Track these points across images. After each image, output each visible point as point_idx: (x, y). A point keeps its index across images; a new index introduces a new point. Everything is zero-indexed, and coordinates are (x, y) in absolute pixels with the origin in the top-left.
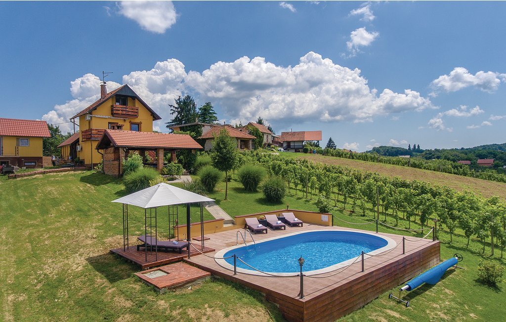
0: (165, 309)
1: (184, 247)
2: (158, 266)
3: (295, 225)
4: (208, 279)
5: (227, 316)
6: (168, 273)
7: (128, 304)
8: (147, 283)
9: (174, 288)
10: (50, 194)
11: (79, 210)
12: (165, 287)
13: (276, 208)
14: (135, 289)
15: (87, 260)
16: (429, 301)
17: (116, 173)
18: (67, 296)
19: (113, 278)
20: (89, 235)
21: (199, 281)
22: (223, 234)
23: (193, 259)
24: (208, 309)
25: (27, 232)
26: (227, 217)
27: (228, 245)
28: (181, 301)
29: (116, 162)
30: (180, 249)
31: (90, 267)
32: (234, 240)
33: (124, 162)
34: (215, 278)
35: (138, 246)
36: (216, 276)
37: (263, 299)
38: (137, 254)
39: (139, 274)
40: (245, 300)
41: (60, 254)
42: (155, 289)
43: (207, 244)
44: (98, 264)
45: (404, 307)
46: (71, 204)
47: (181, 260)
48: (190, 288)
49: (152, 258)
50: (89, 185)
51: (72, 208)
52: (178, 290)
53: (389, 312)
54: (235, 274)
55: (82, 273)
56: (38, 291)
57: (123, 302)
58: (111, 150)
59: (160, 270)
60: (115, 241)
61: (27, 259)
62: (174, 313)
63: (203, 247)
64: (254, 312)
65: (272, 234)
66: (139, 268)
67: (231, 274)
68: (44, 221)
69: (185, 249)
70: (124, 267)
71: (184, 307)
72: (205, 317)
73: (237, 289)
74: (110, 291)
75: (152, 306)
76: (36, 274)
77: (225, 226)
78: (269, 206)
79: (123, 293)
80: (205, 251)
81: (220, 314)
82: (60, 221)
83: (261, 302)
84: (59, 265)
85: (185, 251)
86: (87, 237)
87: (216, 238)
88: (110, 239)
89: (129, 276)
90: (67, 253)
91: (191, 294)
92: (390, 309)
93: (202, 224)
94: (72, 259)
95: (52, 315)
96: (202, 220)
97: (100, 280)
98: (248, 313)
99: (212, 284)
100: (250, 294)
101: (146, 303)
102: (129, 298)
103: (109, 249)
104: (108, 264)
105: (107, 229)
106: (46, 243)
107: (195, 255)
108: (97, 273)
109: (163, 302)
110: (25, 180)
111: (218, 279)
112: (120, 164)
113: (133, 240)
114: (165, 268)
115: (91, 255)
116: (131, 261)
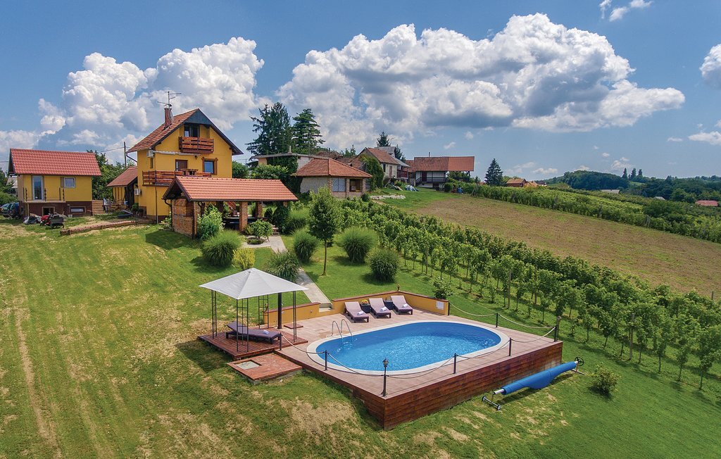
0: (260, 399)
1: (275, 337)
2: (249, 356)
3: (404, 312)
4: (299, 372)
5: (315, 408)
6: (260, 365)
7: (225, 392)
8: (240, 373)
9: (267, 380)
10: (117, 261)
11: (155, 285)
12: (258, 379)
13: (383, 289)
14: (229, 379)
15: (176, 346)
16: (525, 405)
17: (189, 232)
18: (165, 382)
19: (207, 368)
20: (173, 317)
21: (290, 375)
22: (319, 321)
23: (285, 351)
24: (298, 401)
25: (107, 311)
26: (325, 300)
27: (322, 336)
28: (274, 393)
29: (190, 219)
30: (271, 339)
31: (181, 353)
32: (329, 329)
33: (199, 220)
34: (306, 372)
35: (227, 334)
36: (307, 370)
37: (351, 395)
38: (226, 342)
39: (231, 364)
40: (334, 395)
41: (149, 338)
42: (248, 380)
43: (300, 334)
44: (188, 351)
45: (494, 410)
46: (144, 276)
47: (273, 351)
48: (281, 381)
49: (243, 348)
50: (158, 248)
51: (146, 281)
52: (270, 382)
53: (477, 414)
54: (326, 369)
55: (175, 360)
56: (136, 376)
57: (218, 390)
58: (182, 202)
59: (251, 360)
60: (203, 325)
61: (117, 342)
62: (268, 403)
63: (295, 336)
64: (340, 406)
65: (375, 323)
66: (231, 358)
67: (322, 369)
68: (121, 298)
69: (277, 339)
70: (215, 355)
71: (277, 399)
72: (296, 408)
73: (326, 384)
74: (206, 379)
75: (247, 395)
76: (130, 358)
77: (321, 310)
78: (377, 286)
79: (219, 382)
80: (297, 341)
81: (309, 405)
82: (137, 298)
83: (348, 397)
84: (150, 350)
85: (276, 341)
86: (171, 319)
87: (311, 326)
88: (195, 323)
89: (222, 366)
90: (155, 338)
91: (283, 386)
92: (477, 411)
93: (294, 309)
94: (161, 344)
95: (156, 398)
96: (294, 304)
97: (194, 368)
98: (335, 407)
99: (303, 378)
100: (339, 390)
101: (241, 392)
102: (224, 387)
103: (197, 335)
104: (198, 351)
105: (191, 310)
106: (130, 324)
107: (287, 346)
108: (189, 360)
109: (257, 392)
110: (80, 237)
111: (309, 373)
112: (193, 221)
113: (221, 325)
114: (257, 359)
115: (180, 341)
116: (222, 351)
